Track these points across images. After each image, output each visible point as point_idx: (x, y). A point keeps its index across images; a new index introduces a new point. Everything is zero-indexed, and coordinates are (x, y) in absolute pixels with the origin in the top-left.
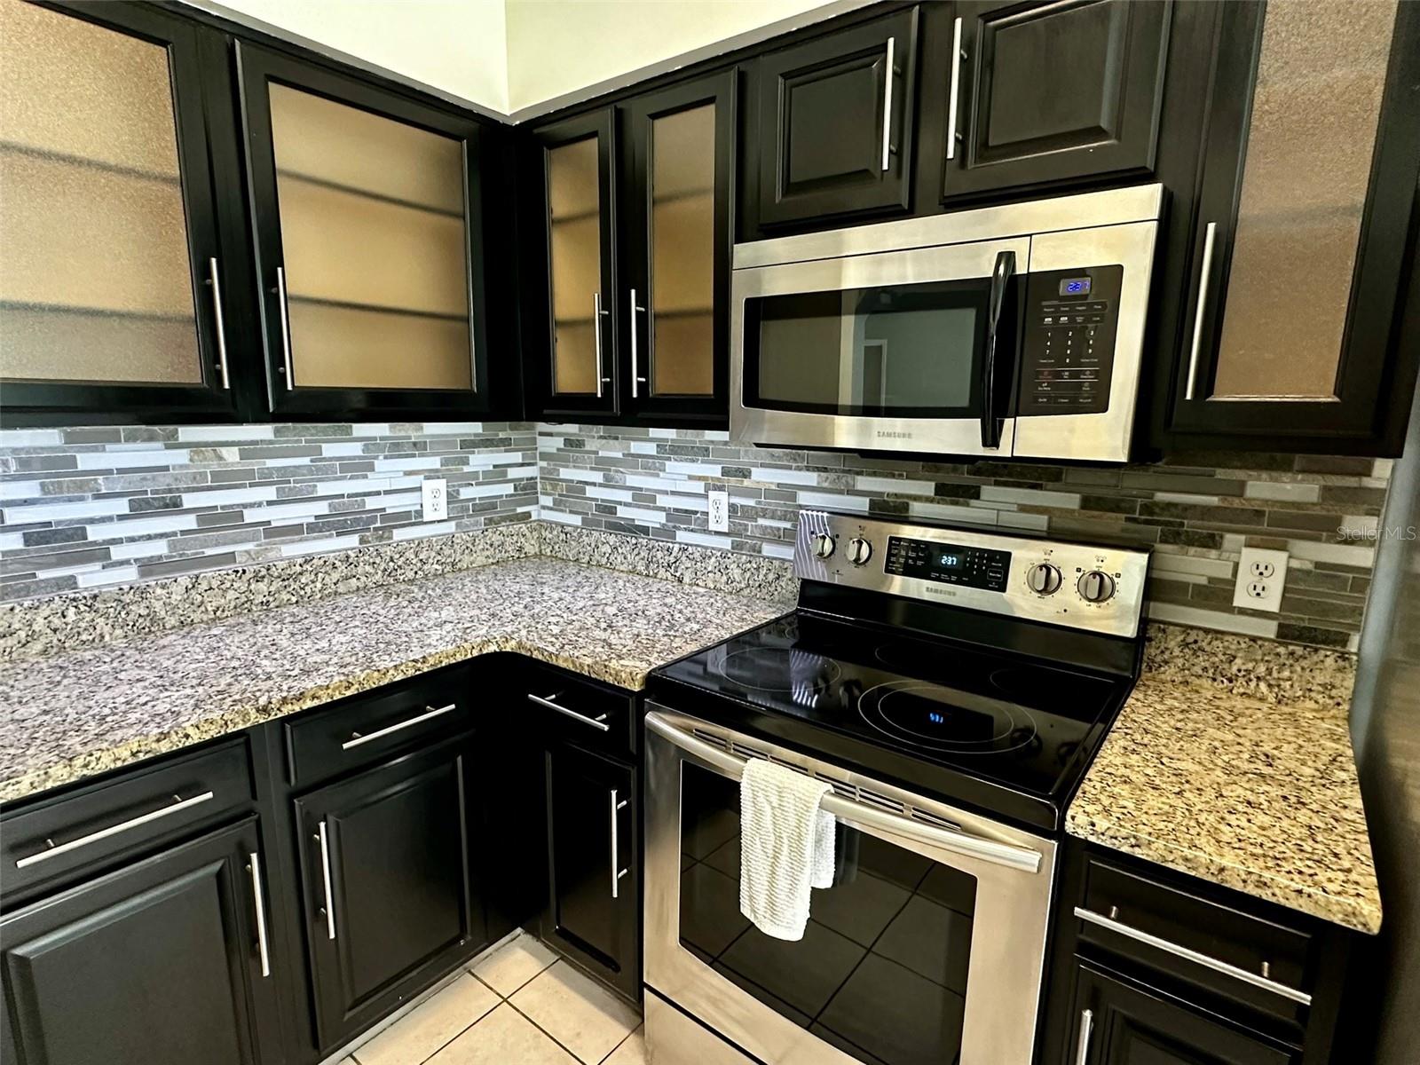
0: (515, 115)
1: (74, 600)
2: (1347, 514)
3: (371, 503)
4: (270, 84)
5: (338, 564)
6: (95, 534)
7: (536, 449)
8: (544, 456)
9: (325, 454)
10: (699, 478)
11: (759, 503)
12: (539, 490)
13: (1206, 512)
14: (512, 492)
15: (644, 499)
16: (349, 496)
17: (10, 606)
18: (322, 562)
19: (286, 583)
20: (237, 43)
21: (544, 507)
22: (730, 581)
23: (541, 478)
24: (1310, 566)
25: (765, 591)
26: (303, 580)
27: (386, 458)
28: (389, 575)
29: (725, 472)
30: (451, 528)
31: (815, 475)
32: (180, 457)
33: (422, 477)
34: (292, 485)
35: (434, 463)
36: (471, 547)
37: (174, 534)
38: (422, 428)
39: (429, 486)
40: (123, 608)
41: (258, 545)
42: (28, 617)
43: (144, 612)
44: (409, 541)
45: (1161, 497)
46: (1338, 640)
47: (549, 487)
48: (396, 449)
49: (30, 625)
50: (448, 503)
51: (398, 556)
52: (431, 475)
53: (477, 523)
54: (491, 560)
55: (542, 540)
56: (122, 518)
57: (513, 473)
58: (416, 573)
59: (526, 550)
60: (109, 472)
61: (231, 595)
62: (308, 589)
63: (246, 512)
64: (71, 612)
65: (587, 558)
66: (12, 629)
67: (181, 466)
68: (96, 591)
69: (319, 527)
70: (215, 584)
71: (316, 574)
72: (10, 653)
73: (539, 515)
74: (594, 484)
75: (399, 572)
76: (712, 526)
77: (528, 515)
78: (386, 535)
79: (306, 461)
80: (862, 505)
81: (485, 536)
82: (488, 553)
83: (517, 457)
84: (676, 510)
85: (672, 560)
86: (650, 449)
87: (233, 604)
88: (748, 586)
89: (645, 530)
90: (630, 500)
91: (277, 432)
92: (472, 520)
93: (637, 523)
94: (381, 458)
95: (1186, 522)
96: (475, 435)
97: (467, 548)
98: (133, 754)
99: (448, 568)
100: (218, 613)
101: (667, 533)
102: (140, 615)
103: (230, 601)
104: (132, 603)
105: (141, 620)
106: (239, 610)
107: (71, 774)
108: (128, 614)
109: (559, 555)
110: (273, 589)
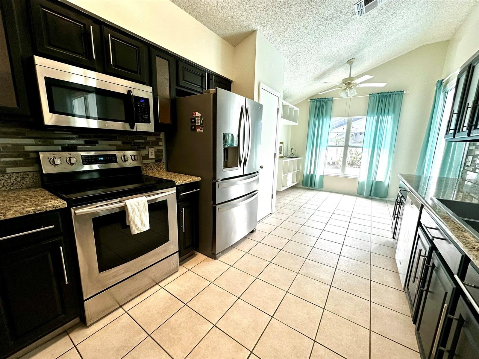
2: (160, 142)
13: (143, 143)
24: (157, 150)
31: (33, 140)
45: (136, 141)
46: (161, 160)
95: (140, 145)
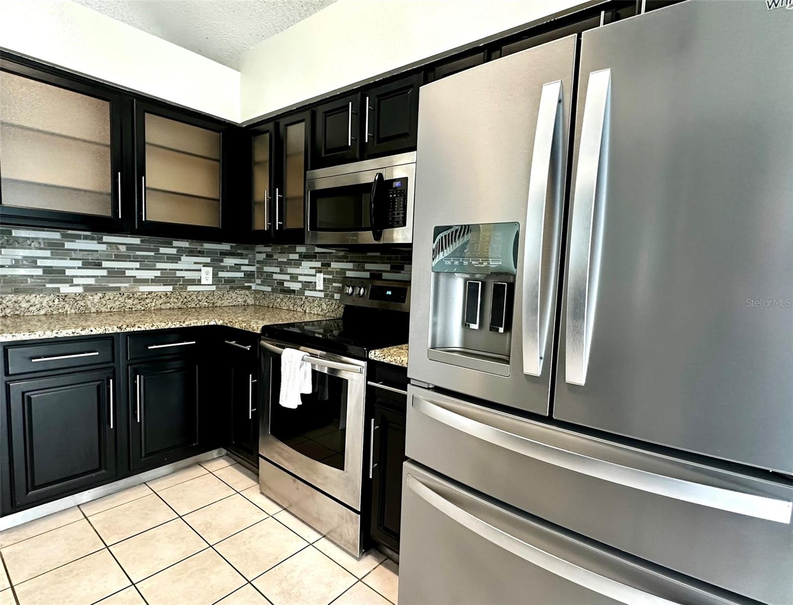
0: (243, 123)
1: (58, 296)
3: (179, 274)
4: (146, 114)
5: (162, 296)
6: (68, 272)
7: (255, 259)
8: (258, 262)
9: (161, 252)
10: (314, 268)
11: (333, 277)
12: (256, 277)
14: (243, 276)
15: (294, 278)
16: (170, 270)
17: (35, 295)
18: (156, 294)
19: (140, 301)
20: (135, 100)
21: (258, 284)
22: (322, 310)
23: (257, 272)
25: (334, 313)
26: (147, 301)
27: (186, 256)
28: (184, 304)
29: (322, 265)
30: (213, 288)
31: (352, 264)
32: (103, 247)
33: (202, 265)
34: (146, 263)
35: (208, 260)
36: (222, 297)
37: (98, 276)
38: (203, 245)
39: (204, 269)
40: (76, 302)
41: (130, 285)
42: (41, 300)
43: (83, 305)
44: (194, 291)
47: (260, 276)
48: (191, 253)
49: (42, 303)
50: (213, 278)
51: (188, 297)
52: (206, 265)
53: (225, 288)
54: (231, 304)
55: (255, 298)
56: (79, 268)
57: (243, 268)
58: (196, 305)
59: (248, 302)
60: (76, 250)
61: (117, 303)
62: (149, 305)
63: (127, 271)
64: (57, 300)
65: (272, 305)
66: (35, 304)
67: (103, 251)
68: (66, 294)
69: (155, 281)
70: (111, 298)
71: (153, 300)
72: (33, 312)
73: (256, 287)
74: (276, 273)
75: (189, 303)
76: (318, 288)
77: (250, 287)
78: (184, 288)
79: (152, 254)
80: (367, 275)
81: (229, 293)
82: (230, 301)
83: (246, 262)
84: (305, 282)
85: (302, 303)
86: (296, 257)
87: (118, 307)
88: (328, 312)
89: (294, 291)
90: (289, 279)
91: (141, 241)
92: (224, 286)
93: (291, 288)
94: (184, 256)
96: (228, 250)
97: (220, 297)
98: (73, 333)
99: (211, 305)
100: (112, 309)
101: (301, 292)
102: (82, 306)
103: (117, 305)
104: (79, 300)
105: (82, 308)
106: (120, 309)
107: (52, 335)
108: (77, 304)
109: (262, 304)
110: (134, 303)
